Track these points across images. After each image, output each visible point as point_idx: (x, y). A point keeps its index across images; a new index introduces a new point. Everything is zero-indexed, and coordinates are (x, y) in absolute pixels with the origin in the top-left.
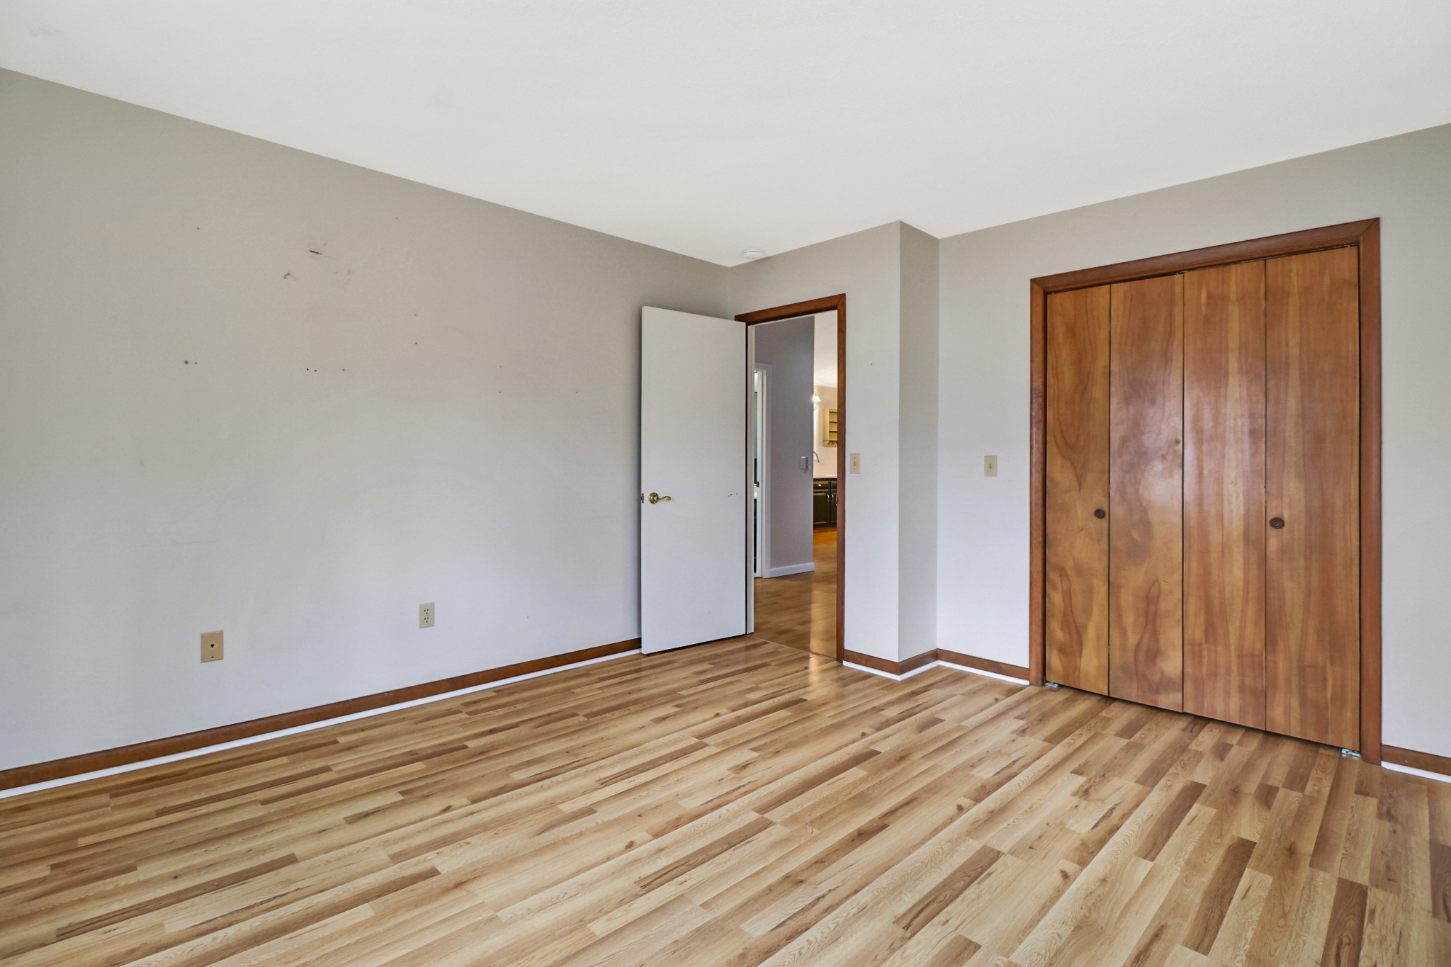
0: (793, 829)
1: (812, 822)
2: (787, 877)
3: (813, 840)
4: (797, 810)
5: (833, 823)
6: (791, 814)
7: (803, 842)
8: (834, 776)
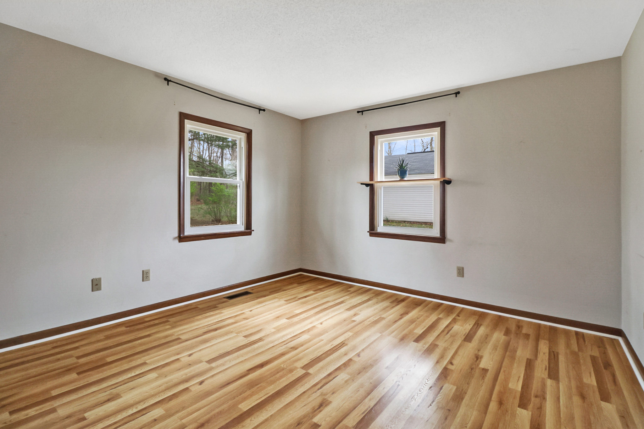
0: (292, 366)
1: (283, 370)
2: (296, 349)
3: (284, 362)
4: (290, 375)
5: (273, 370)
6: (293, 373)
7: (289, 361)
8: (262, 401)
